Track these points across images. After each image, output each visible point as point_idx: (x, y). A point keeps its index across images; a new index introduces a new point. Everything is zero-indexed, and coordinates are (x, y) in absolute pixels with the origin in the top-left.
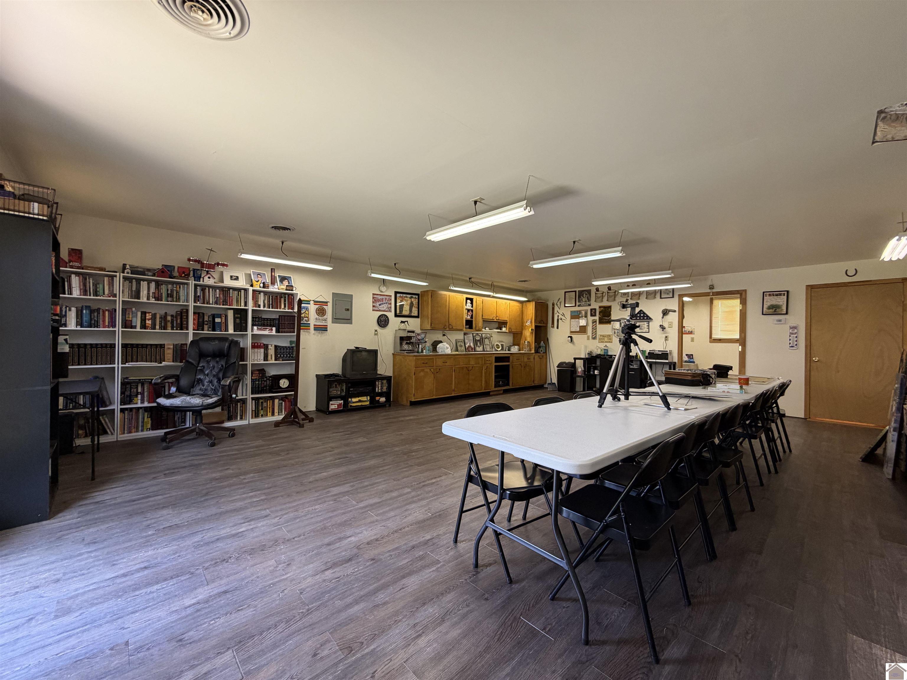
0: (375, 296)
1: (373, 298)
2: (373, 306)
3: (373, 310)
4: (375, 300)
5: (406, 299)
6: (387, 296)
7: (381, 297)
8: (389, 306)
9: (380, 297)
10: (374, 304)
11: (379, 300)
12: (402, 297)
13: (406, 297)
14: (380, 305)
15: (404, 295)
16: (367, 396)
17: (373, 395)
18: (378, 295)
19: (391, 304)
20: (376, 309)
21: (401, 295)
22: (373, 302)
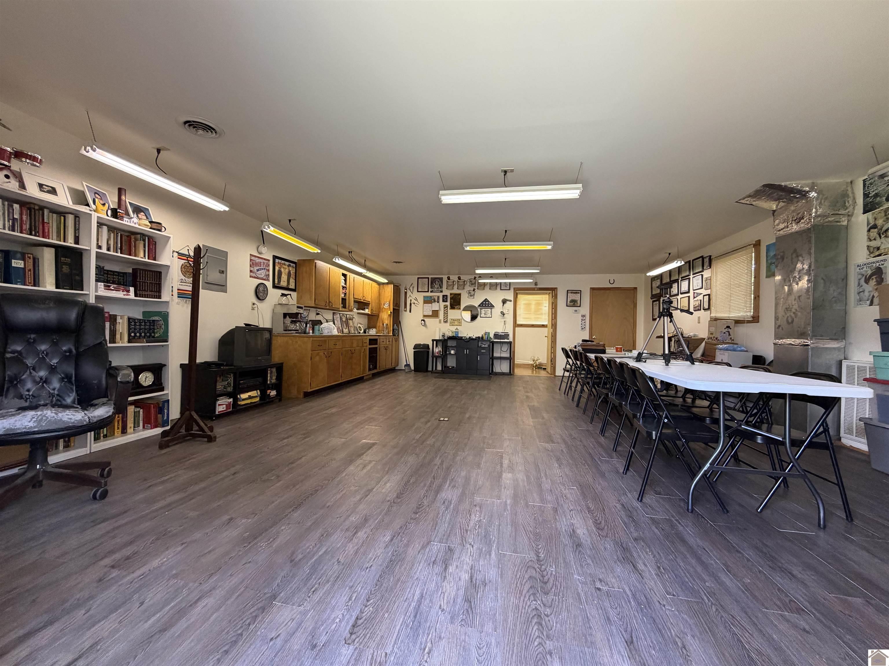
0: (253, 258)
1: (251, 260)
2: (251, 271)
3: (251, 277)
4: (253, 264)
5: (284, 266)
6: (265, 259)
7: (260, 260)
8: (267, 273)
9: (258, 260)
10: (252, 269)
11: (257, 264)
12: (281, 263)
13: (284, 264)
14: (258, 270)
15: (283, 262)
16: (256, 390)
17: (263, 388)
18: (255, 256)
19: (268, 270)
20: (254, 275)
21: (280, 261)
22: (250, 266)
